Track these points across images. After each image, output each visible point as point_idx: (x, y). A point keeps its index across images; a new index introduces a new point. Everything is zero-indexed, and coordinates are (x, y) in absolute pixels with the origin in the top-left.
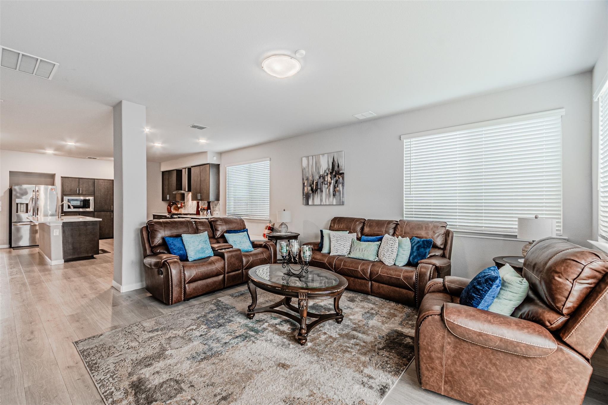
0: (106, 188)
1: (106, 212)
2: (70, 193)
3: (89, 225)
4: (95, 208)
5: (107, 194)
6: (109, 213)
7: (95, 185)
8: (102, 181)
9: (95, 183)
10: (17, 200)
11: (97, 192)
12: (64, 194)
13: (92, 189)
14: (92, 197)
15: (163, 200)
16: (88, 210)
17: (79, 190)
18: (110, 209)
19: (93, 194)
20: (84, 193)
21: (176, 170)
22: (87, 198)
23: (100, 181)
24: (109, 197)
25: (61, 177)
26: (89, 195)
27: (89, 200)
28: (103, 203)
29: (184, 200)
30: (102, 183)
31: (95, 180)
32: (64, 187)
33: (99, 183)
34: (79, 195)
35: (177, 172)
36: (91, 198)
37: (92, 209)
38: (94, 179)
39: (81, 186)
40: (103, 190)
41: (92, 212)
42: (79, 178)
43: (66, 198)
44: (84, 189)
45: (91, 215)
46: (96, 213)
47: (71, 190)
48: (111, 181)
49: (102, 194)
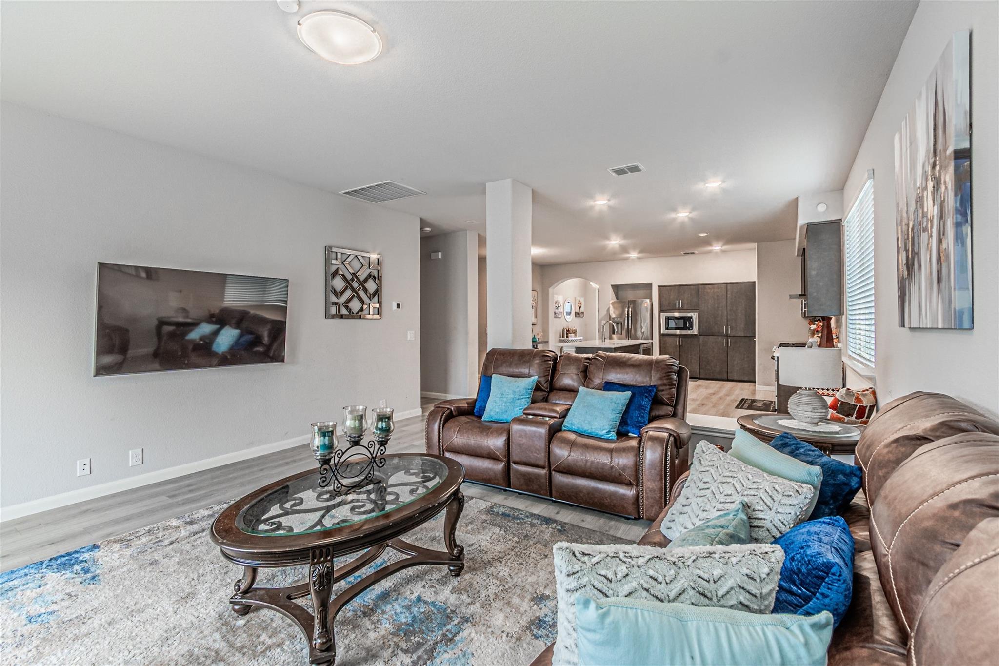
0: (716, 297)
1: (715, 337)
2: (668, 308)
4: (701, 330)
5: (718, 307)
6: (720, 338)
7: (700, 293)
8: (710, 286)
9: (700, 290)
11: (703, 305)
12: (661, 310)
13: (695, 300)
14: (696, 313)
16: (689, 332)
17: (679, 303)
18: (721, 331)
19: (697, 308)
20: (686, 307)
22: (689, 315)
23: (707, 286)
24: (720, 312)
25: (659, 286)
26: (693, 310)
27: (691, 317)
28: (711, 323)
30: (709, 291)
31: (701, 287)
32: (662, 300)
33: (706, 291)
34: (679, 310)
36: (694, 316)
38: (699, 285)
39: (682, 297)
40: (711, 301)
41: (695, 335)
42: (679, 286)
43: (664, 316)
44: (686, 301)
45: (695, 341)
46: (701, 338)
47: (669, 303)
48: (723, 286)
49: (709, 307)
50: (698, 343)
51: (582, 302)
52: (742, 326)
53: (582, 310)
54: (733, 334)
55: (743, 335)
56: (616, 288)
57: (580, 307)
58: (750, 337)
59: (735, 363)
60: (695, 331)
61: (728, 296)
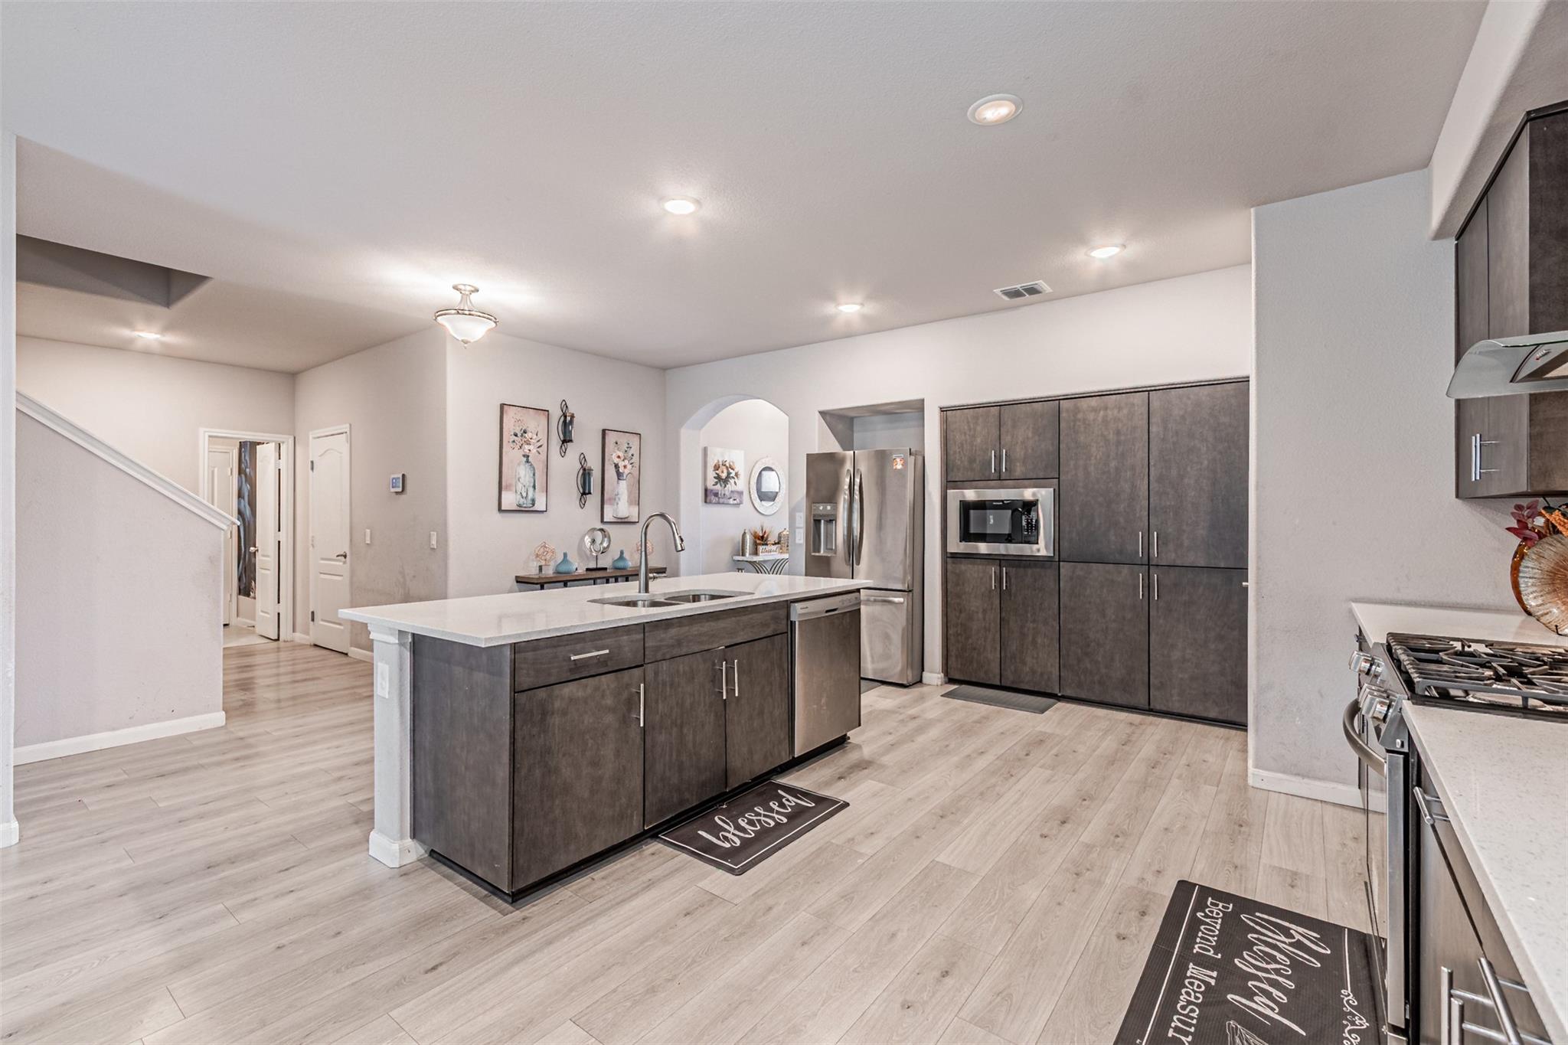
0: (1111, 437)
1: (1109, 567)
2: (969, 476)
4: (1065, 544)
5: (1118, 470)
6: (1125, 570)
7: (1062, 426)
8: (1093, 402)
9: (1063, 415)
11: (1072, 464)
12: (948, 481)
13: (1048, 447)
14: (1046, 491)
15: (1457, 496)
16: (1026, 549)
17: (999, 458)
18: (1130, 548)
19: (1050, 472)
20: (1018, 471)
22: (1029, 495)
23: (1084, 403)
24: (1127, 486)
25: (942, 409)
26: (1037, 481)
27: (1036, 503)
28: (1098, 522)
30: (1090, 417)
31: (1063, 404)
32: (951, 451)
33: (1080, 416)
34: (998, 480)
36: (1044, 495)
37: (1047, 548)
38: (1058, 399)
39: (1008, 439)
40: (1097, 451)
41: (1046, 559)
42: (1002, 405)
43: (955, 499)
44: (1019, 452)
45: (1049, 576)
46: (1063, 569)
47: (972, 461)
48: (1138, 398)
49: (1092, 469)
50: (1053, 586)
52: (1201, 533)
54: (1168, 558)
55: (1202, 564)
59: (1175, 654)
60: (1045, 546)
61: (1154, 432)
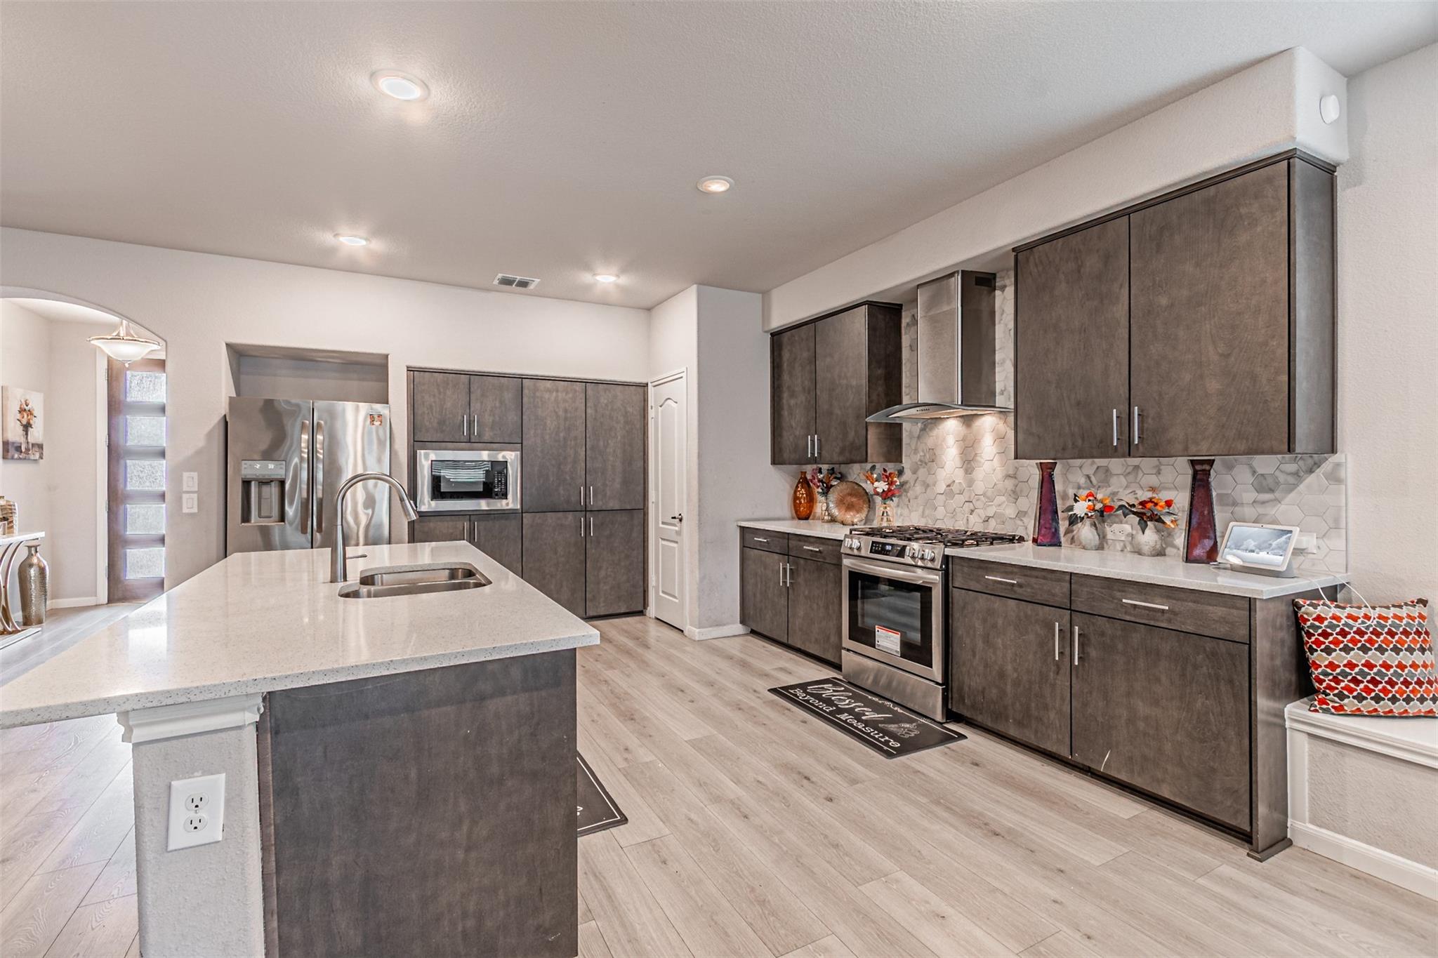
0: (561, 413)
1: (560, 514)
2: (439, 436)
3: (501, 692)
4: (527, 498)
5: (564, 440)
6: (570, 516)
7: (525, 400)
8: (548, 384)
9: (526, 391)
10: (245, 465)
11: (532, 432)
12: (417, 442)
13: (513, 417)
14: (513, 453)
15: (774, 462)
16: (501, 504)
17: (471, 425)
18: (573, 499)
19: (516, 440)
20: (487, 436)
21: (870, 304)
22: (500, 456)
23: (542, 384)
24: (571, 452)
25: (409, 369)
26: (506, 444)
27: (505, 464)
28: (550, 479)
29: (899, 459)
30: (547, 395)
31: (526, 382)
32: (419, 411)
33: (538, 394)
34: (471, 442)
35: (871, 315)
36: (512, 460)
37: (514, 502)
38: (522, 378)
39: (476, 406)
40: (551, 424)
41: (513, 512)
42: (470, 374)
43: (426, 459)
44: (488, 419)
45: (513, 525)
46: (527, 518)
47: (442, 423)
48: (579, 387)
49: (547, 437)
50: (518, 534)
51: (36, 404)
52: (617, 485)
53: (36, 434)
54: (600, 505)
55: (617, 508)
56: (240, 356)
57: (27, 427)
58: (637, 512)
59: (602, 573)
60: (511, 502)
61: (589, 411)
